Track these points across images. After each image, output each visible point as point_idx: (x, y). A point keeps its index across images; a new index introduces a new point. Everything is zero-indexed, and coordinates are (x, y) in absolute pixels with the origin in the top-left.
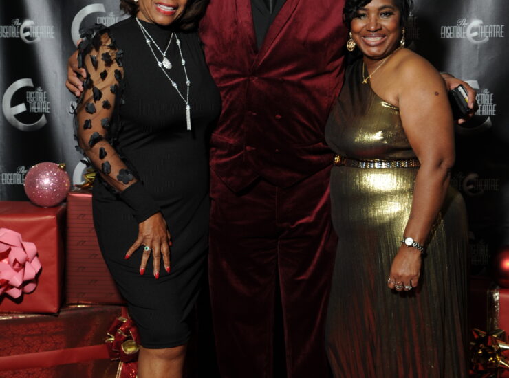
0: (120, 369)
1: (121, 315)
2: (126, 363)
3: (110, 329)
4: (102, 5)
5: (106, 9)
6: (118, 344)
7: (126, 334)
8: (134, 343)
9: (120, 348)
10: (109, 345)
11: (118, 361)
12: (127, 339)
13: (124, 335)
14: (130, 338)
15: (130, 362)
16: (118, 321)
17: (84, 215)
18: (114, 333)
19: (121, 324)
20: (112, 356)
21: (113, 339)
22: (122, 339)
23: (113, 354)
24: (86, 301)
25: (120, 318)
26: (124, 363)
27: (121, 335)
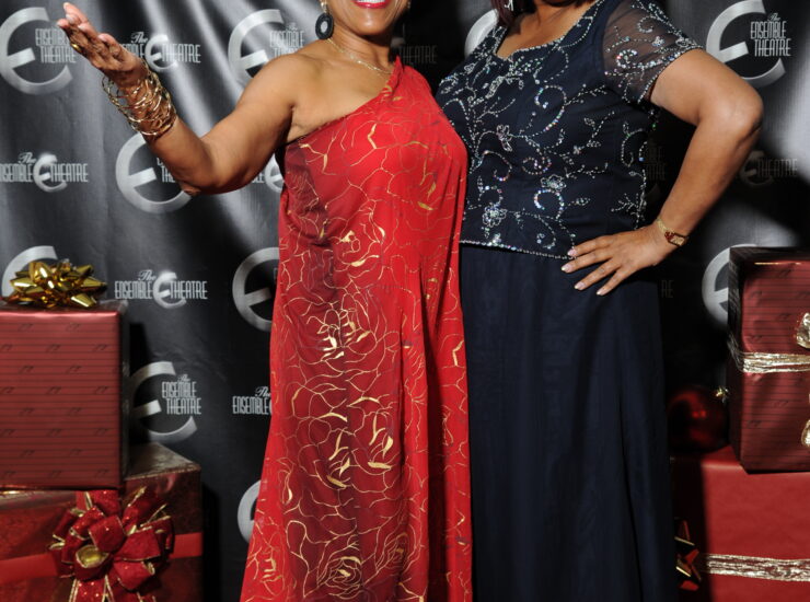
0: (75, 592)
1: (75, 506)
2: (85, 582)
3: (58, 529)
4: (43, 9)
5: (49, 15)
6: (70, 552)
7: (82, 535)
8: (96, 549)
9: (73, 559)
10: (57, 554)
11: (72, 579)
12: (84, 543)
13: (79, 537)
14: (89, 542)
15: (92, 580)
16: (70, 515)
17: (11, 346)
18: (64, 534)
19: (75, 519)
20: (62, 572)
21: (62, 544)
22: (76, 544)
23: (62, 569)
24: (17, 484)
25: (73, 511)
26: (82, 582)
27: (74, 538)
